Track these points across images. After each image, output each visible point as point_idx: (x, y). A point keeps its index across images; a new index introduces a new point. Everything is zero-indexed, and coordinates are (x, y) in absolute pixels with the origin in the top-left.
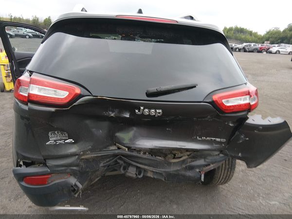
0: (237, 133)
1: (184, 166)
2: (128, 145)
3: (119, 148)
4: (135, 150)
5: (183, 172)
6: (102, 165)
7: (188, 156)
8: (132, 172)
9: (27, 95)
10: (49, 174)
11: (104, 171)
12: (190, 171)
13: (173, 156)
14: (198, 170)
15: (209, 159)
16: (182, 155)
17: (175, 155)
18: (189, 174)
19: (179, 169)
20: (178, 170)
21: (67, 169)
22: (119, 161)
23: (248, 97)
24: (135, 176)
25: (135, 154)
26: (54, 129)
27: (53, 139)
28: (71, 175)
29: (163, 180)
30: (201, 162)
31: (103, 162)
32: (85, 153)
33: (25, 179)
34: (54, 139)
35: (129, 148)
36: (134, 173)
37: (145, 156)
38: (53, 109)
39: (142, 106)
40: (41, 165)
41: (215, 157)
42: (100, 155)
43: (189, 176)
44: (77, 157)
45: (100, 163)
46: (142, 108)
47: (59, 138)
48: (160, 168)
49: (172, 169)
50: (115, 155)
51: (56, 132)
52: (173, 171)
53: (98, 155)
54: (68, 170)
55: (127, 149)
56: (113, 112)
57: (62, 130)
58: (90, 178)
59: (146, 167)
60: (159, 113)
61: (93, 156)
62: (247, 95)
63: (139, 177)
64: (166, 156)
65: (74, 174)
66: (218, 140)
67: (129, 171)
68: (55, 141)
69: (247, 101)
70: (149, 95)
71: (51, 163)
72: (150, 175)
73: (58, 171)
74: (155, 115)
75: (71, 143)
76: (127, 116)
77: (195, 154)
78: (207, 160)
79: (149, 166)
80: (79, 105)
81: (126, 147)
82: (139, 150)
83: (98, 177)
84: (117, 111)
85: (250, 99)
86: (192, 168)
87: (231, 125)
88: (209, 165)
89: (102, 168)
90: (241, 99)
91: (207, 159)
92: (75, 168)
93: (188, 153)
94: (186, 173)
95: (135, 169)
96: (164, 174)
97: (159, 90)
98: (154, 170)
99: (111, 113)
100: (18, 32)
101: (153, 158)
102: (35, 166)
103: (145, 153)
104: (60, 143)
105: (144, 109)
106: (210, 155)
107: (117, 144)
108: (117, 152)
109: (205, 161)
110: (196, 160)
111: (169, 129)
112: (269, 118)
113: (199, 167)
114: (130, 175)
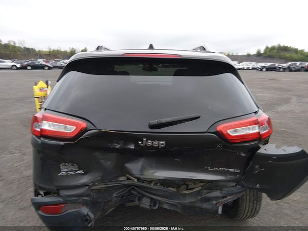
0: (251, 163)
1: (199, 198)
2: (137, 176)
3: (129, 179)
4: (146, 180)
5: (199, 204)
6: (115, 195)
7: (202, 187)
8: (146, 203)
9: (39, 130)
10: (62, 204)
11: (117, 201)
12: (207, 203)
13: (186, 187)
14: (215, 202)
15: (225, 191)
16: (195, 186)
17: (188, 186)
18: (206, 206)
19: (194, 200)
20: (194, 202)
21: (78, 199)
22: (133, 192)
23: (257, 126)
24: (148, 207)
25: (145, 184)
26: (64, 162)
27: (64, 170)
28: (84, 205)
29: (180, 212)
30: (217, 193)
31: (117, 193)
32: (94, 183)
33: (41, 208)
34: (66, 170)
35: (138, 179)
36: (148, 204)
37: (156, 187)
38: (62, 143)
39: (145, 138)
40: (56, 195)
41: (232, 189)
42: (110, 185)
43: (206, 209)
44: (87, 187)
45: (113, 193)
46: (145, 140)
47: (70, 169)
48: (174, 200)
49: (188, 201)
50: (127, 186)
51: (67, 164)
52: (188, 203)
53: (108, 186)
54: (80, 201)
55: (136, 180)
56: (118, 144)
57: (72, 162)
58: (103, 208)
59: (160, 198)
60: (162, 144)
61: (104, 186)
62: (255, 124)
63: (155, 208)
64: (180, 187)
65: (85, 204)
66: (232, 170)
67: (143, 202)
68: (67, 172)
69: (256, 131)
70: (152, 127)
71: (64, 193)
72: (165, 206)
73: (70, 201)
74: (158, 146)
75: (81, 174)
76: (132, 147)
77: (210, 185)
78: (223, 192)
79: (163, 197)
80: (85, 138)
81: (135, 178)
82: (150, 181)
83: (111, 208)
84: (122, 143)
85: (259, 128)
86: (208, 200)
87: (243, 155)
88: (226, 197)
89: (115, 199)
90: (249, 129)
91: (223, 190)
92: (86, 198)
93: (202, 184)
94: (202, 205)
95: (149, 200)
96: (179, 206)
97: (159, 122)
98: (168, 202)
99: (116, 145)
100: (56, 63)
101: (165, 189)
102: (50, 195)
103: (156, 184)
104: (71, 174)
105: (147, 141)
106: (226, 187)
107: (127, 175)
108: (127, 182)
109: (221, 192)
110: (212, 192)
111: (178, 160)
112: (285, 147)
113: (216, 198)
114: (144, 206)
